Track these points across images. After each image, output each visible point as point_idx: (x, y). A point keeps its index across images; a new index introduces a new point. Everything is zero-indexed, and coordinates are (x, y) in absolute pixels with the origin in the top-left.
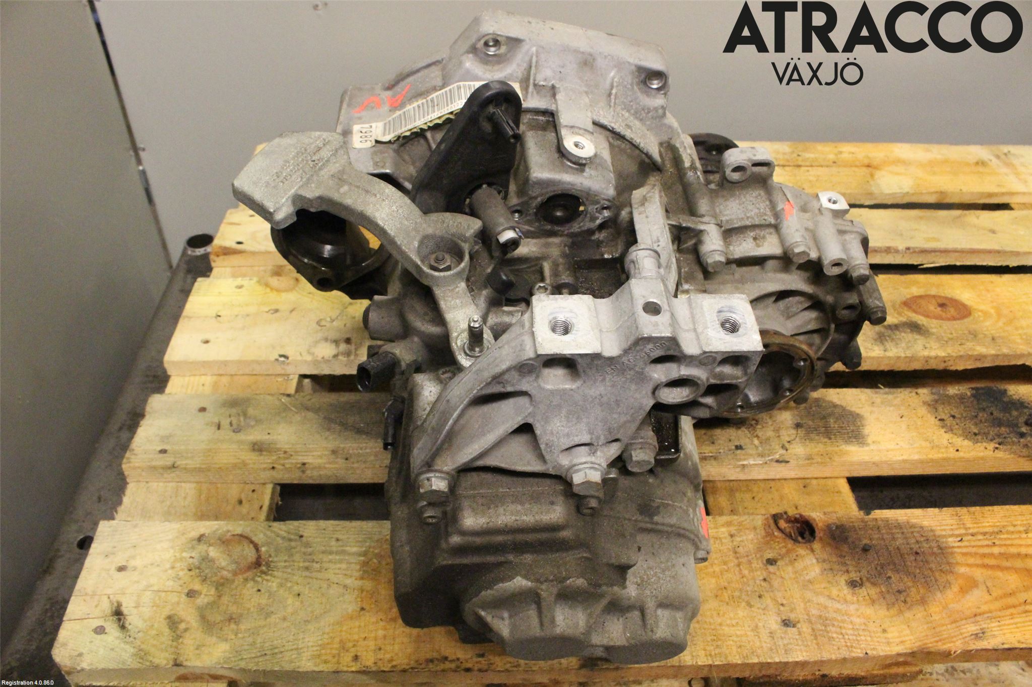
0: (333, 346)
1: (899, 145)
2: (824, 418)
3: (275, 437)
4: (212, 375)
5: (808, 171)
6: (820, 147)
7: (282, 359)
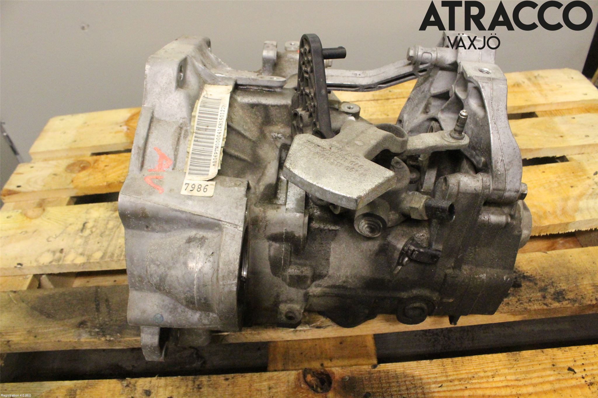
0: (51, 255)
7: (19, 266)
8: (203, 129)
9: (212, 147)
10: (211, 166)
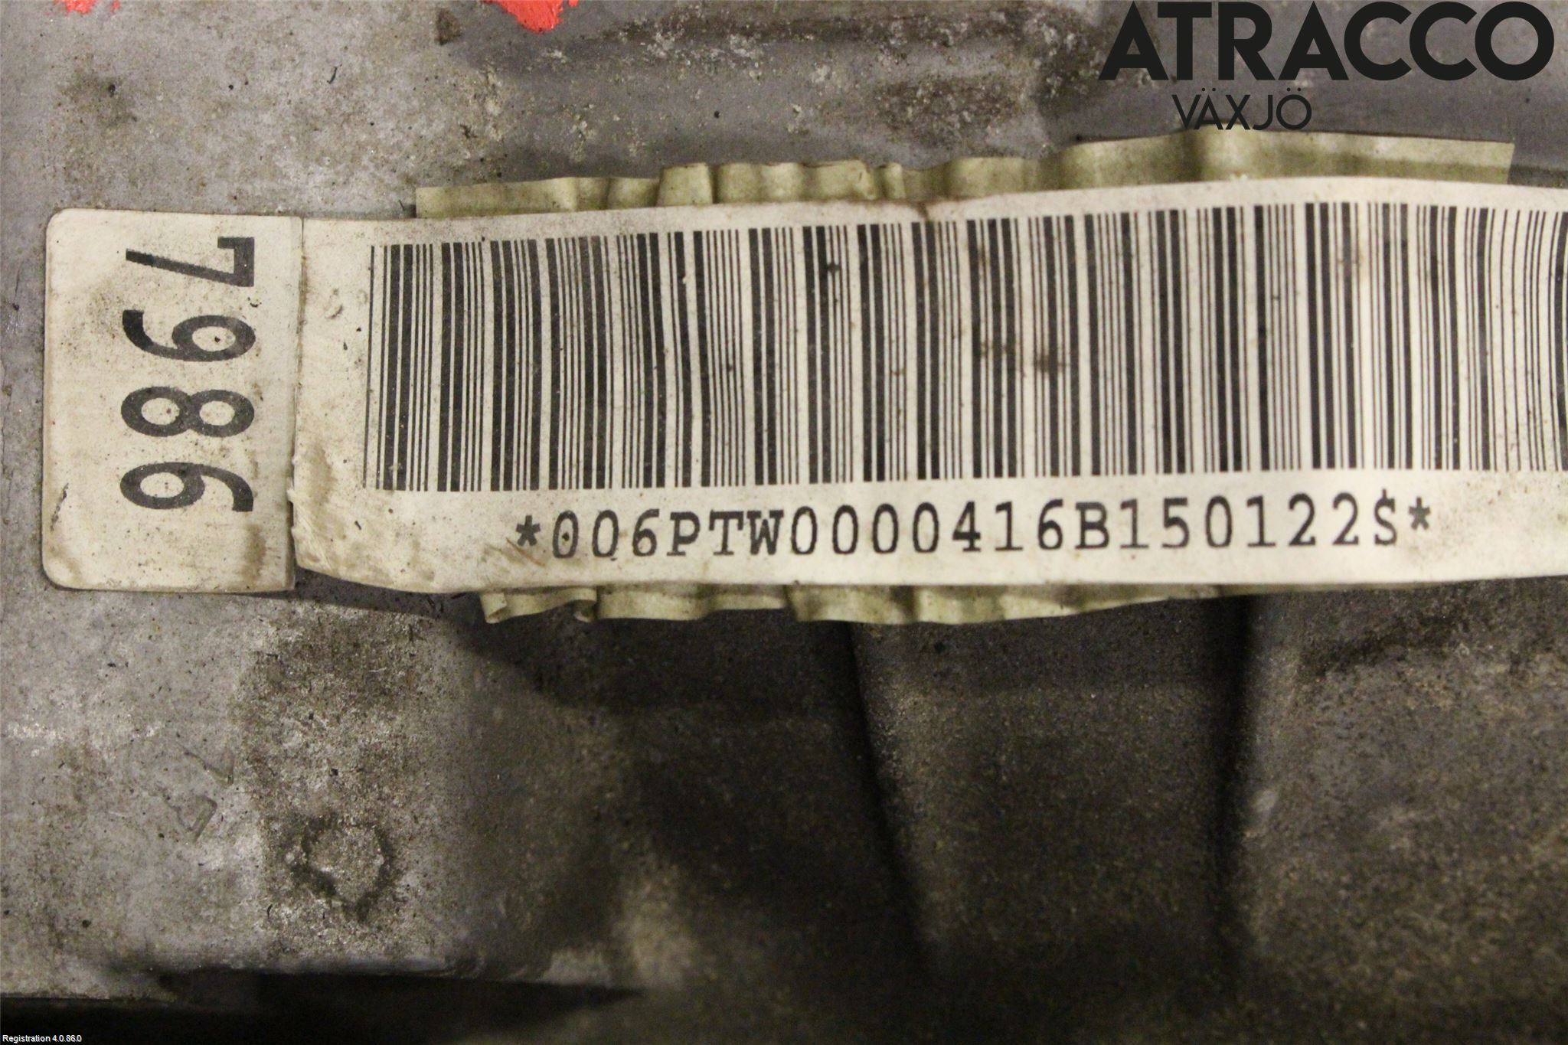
8: (1007, 306)
9: (767, 471)
10: (521, 503)
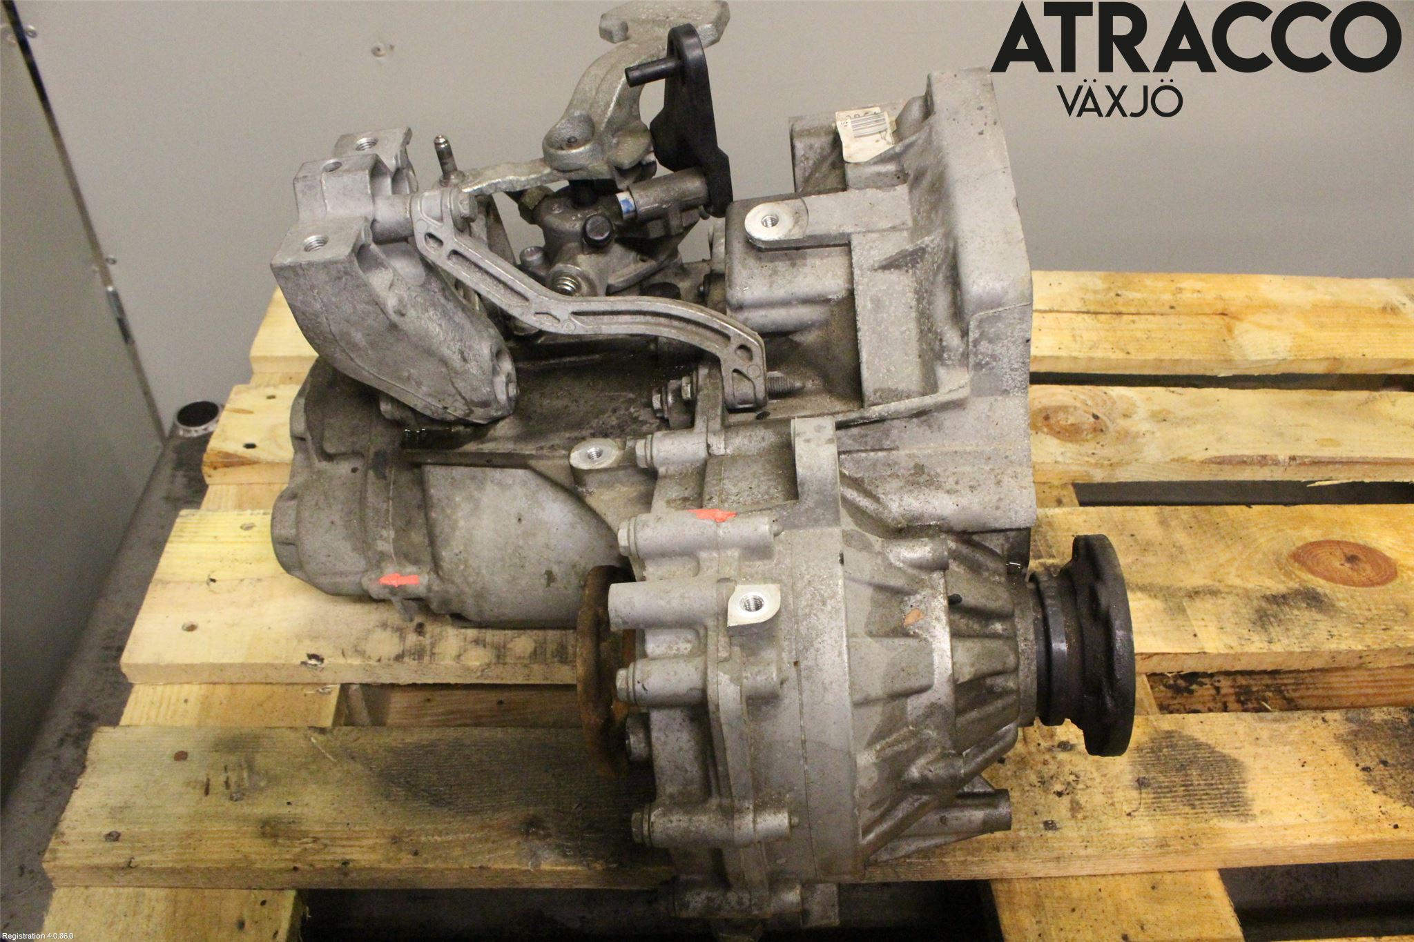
0: (396, 639)
1: (1267, 277)
2: (1182, 768)
3: (299, 810)
4: (200, 684)
5: (1134, 322)
6: (1150, 281)
7: (313, 662)
